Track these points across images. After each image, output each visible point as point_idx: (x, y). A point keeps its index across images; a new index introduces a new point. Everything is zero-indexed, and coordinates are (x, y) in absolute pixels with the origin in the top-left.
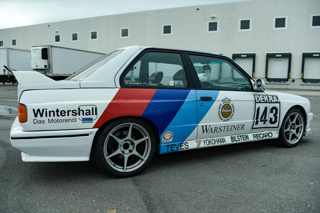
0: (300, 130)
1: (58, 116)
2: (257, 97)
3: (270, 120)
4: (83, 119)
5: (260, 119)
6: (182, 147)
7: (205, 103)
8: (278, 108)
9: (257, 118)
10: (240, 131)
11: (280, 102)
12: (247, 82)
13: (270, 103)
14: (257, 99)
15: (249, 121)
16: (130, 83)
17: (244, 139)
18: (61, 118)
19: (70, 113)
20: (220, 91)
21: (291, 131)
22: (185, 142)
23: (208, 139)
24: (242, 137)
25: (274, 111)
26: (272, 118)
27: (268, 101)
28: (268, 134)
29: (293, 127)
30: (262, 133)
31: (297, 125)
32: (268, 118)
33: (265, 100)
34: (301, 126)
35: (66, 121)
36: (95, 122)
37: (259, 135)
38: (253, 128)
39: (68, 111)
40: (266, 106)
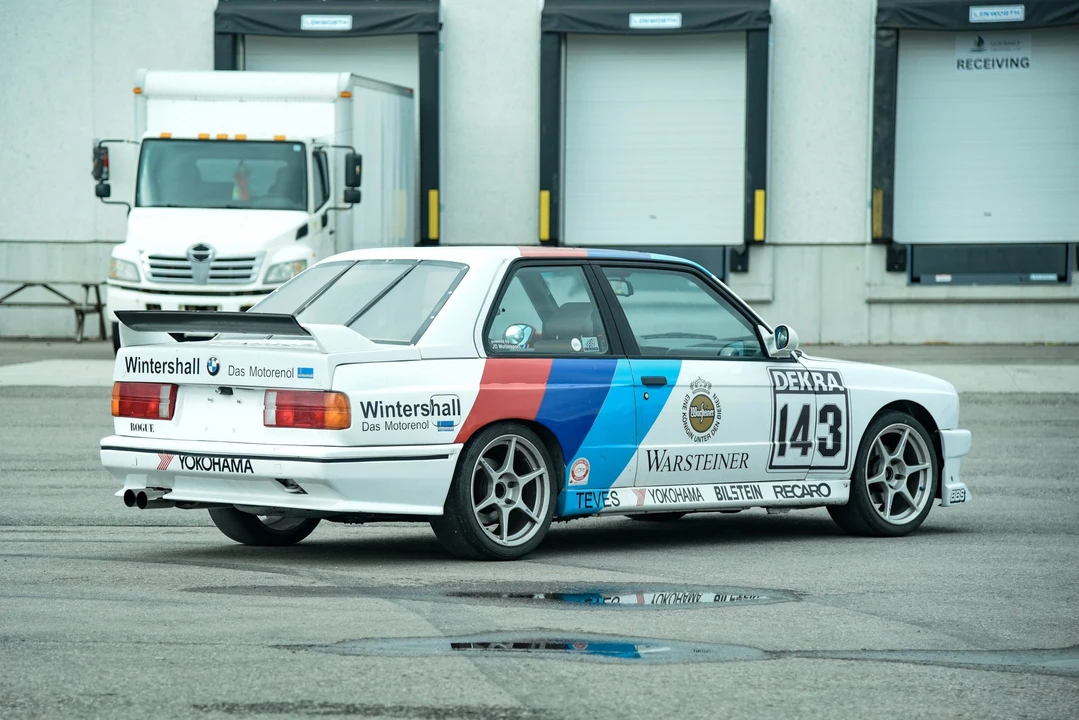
0: (921, 485)
1: (400, 416)
2: (779, 377)
3: (820, 444)
4: (439, 422)
5: (791, 440)
6: (607, 502)
7: (652, 392)
8: (842, 408)
9: (782, 437)
10: (738, 474)
11: (846, 389)
12: (748, 333)
13: (816, 393)
14: (778, 383)
15: (760, 443)
16: (500, 347)
17: (750, 495)
18: (404, 419)
19: (419, 409)
20: (683, 361)
21: (893, 485)
22: (611, 490)
23: (660, 488)
24: (743, 490)
25: (830, 416)
26: (825, 439)
27: (810, 389)
28: (819, 487)
29: (896, 471)
30: (800, 484)
31: (909, 464)
32: (813, 439)
33: (802, 385)
34: (925, 470)
35: (413, 426)
36: (457, 430)
37: (790, 489)
38: (771, 467)
39: (416, 407)
40: (807, 402)
